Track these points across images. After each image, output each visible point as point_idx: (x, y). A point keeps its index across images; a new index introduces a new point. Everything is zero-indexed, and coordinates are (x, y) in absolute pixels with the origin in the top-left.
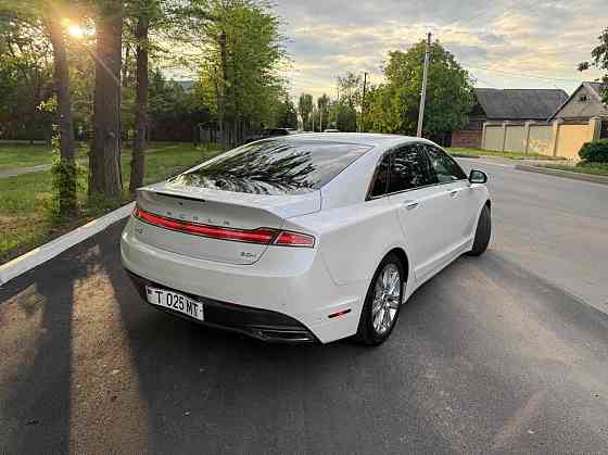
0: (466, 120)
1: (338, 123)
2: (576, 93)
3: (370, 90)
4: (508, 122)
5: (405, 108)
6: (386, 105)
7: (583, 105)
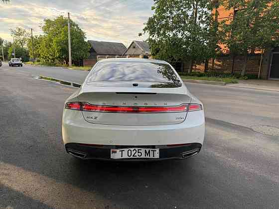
0: (89, 54)
1: (16, 55)
2: (131, 45)
3: (35, 38)
4: (108, 56)
5: (60, 48)
6: (49, 46)
7: (134, 50)
